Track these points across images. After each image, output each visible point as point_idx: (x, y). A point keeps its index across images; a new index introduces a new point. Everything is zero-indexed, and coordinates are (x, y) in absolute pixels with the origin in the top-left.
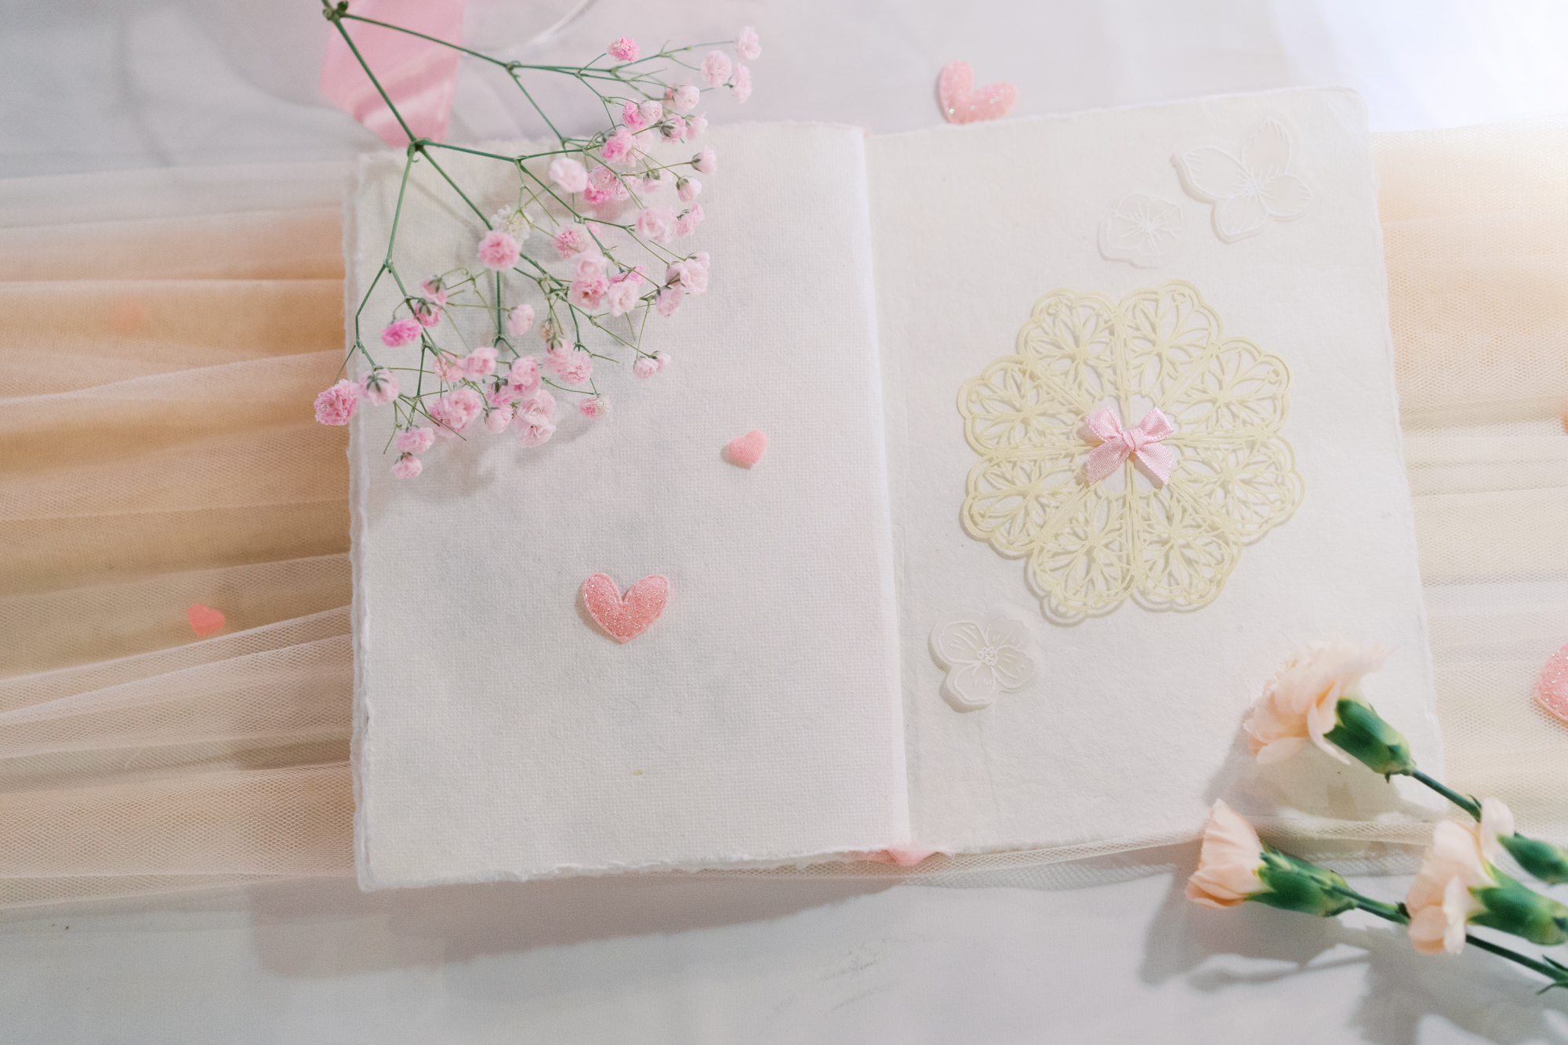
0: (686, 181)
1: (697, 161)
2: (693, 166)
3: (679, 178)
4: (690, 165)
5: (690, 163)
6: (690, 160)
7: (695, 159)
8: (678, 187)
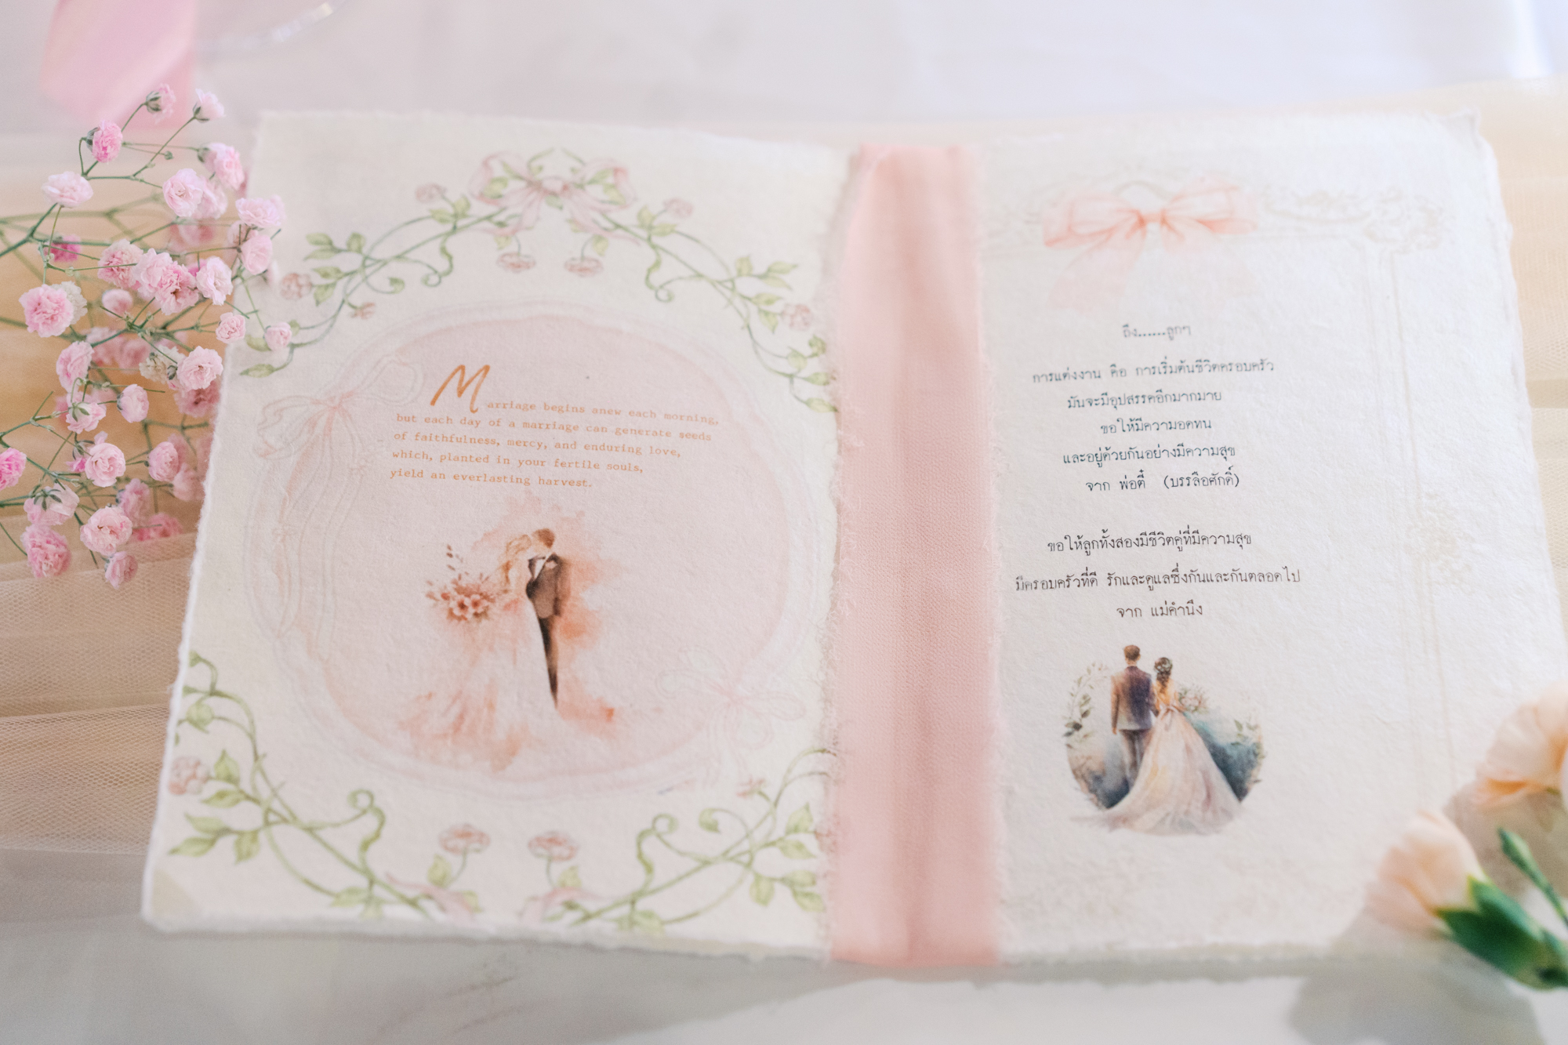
0: (206, 149)
1: (198, 110)
2: (198, 119)
3: (198, 150)
4: (195, 121)
5: (194, 118)
6: (192, 116)
7: (195, 110)
8: (201, 159)
